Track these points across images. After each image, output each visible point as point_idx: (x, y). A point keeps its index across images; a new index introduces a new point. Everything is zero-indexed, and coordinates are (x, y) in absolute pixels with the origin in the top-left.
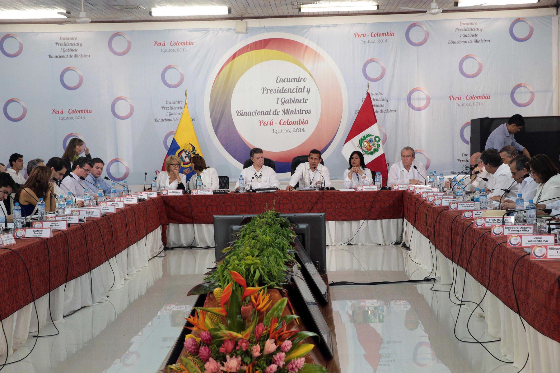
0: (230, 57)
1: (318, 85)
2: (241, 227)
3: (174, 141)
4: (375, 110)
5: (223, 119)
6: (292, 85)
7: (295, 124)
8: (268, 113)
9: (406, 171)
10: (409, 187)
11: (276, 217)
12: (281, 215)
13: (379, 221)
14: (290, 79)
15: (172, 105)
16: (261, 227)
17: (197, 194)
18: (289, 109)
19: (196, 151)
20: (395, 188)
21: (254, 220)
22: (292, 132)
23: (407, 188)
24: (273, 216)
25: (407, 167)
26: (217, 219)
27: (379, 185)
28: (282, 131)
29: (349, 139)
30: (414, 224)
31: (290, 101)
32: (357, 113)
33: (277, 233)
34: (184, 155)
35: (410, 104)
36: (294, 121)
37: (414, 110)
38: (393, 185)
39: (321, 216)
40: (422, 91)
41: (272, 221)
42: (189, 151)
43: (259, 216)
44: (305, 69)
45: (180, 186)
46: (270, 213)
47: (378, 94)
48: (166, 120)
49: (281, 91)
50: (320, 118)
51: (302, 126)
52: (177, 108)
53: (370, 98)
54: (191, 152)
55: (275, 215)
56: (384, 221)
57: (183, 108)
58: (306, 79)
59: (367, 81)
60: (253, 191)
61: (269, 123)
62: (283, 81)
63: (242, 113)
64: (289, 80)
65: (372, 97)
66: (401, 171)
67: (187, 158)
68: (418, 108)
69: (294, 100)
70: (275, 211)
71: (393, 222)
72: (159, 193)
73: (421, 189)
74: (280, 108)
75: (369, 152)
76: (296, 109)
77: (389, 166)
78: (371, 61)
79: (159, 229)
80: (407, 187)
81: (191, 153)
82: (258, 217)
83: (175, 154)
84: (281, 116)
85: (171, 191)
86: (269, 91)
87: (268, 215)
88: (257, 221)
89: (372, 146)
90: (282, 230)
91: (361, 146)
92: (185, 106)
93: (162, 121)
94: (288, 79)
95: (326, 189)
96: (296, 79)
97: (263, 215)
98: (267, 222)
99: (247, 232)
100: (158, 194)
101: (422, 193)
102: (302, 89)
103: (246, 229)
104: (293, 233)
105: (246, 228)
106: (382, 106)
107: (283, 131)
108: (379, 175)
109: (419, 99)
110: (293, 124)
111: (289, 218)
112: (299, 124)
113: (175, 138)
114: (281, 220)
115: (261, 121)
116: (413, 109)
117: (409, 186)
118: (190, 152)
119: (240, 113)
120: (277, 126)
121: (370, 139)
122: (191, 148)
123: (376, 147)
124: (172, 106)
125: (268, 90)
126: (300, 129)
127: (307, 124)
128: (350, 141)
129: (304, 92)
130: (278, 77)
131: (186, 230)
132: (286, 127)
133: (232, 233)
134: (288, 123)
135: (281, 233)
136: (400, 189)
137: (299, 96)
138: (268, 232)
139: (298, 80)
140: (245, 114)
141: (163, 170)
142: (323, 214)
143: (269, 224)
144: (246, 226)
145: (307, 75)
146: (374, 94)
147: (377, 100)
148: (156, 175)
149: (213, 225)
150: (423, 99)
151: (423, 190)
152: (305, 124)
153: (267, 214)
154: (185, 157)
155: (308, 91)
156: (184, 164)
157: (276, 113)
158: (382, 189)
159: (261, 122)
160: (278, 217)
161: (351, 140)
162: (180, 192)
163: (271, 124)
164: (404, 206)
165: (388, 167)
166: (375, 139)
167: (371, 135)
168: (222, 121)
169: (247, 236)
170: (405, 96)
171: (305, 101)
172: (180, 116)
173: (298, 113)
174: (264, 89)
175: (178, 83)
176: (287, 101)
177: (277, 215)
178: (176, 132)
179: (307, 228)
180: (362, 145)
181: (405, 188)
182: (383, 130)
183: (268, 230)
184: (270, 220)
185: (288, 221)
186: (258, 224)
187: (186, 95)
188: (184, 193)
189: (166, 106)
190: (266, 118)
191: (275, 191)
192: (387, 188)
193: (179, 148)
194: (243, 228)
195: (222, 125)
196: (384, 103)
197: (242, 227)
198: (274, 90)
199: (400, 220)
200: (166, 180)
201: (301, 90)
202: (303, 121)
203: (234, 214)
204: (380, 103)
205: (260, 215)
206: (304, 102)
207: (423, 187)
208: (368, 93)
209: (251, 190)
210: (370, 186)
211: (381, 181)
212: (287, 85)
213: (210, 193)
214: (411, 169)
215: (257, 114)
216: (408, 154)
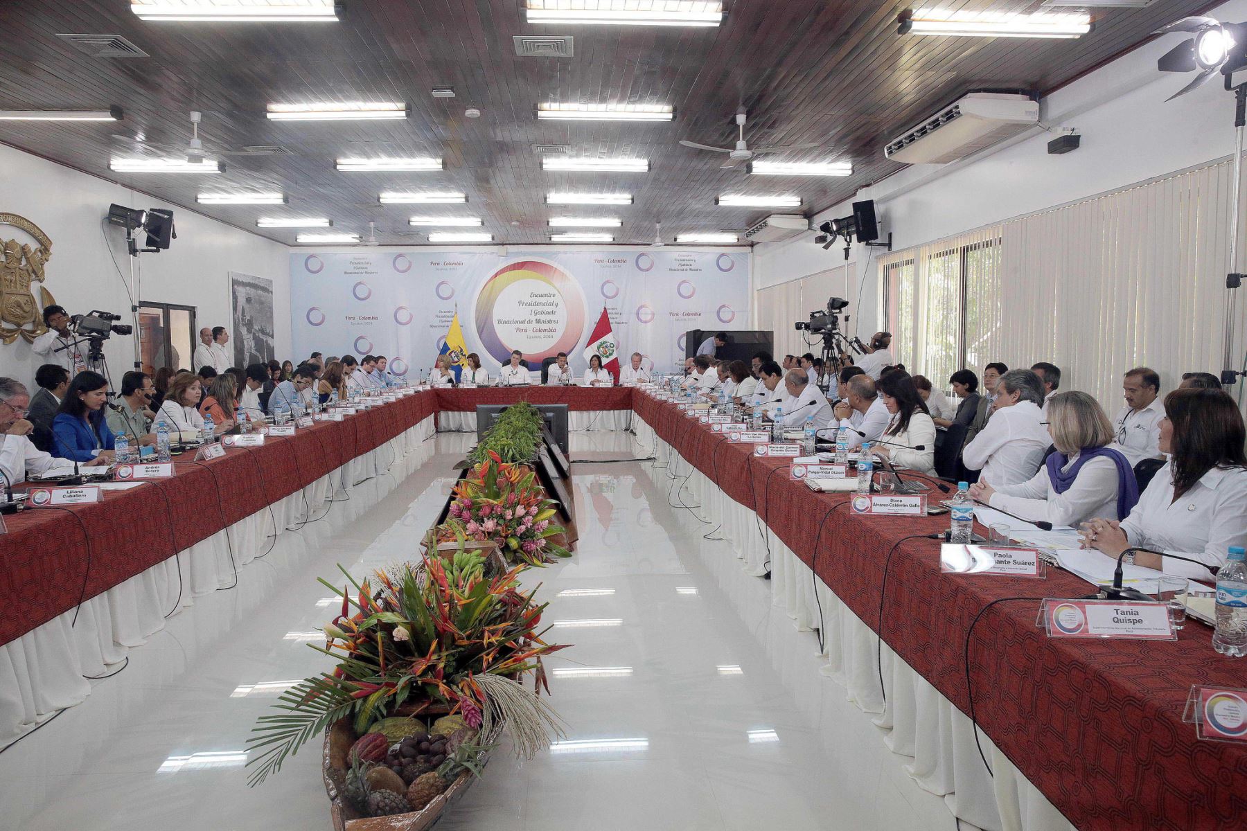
0: (493, 276)
1: (565, 301)
2: (499, 414)
3: (445, 344)
4: (610, 322)
6: (544, 300)
7: (546, 332)
8: (523, 322)
9: (634, 372)
10: (636, 385)
12: (532, 405)
13: (612, 412)
14: (542, 294)
16: (515, 415)
17: (464, 388)
18: (540, 319)
19: (463, 352)
20: (625, 385)
21: (510, 410)
22: (543, 338)
24: (525, 406)
25: (636, 369)
26: (480, 408)
29: (589, 344)
30: (640, 415)
31: (541, 313)
32: (595, 324)
33: (528, 420)
34: (453, 355)
35: (638, 317)
36: (544, 329)
37: (642, 322)
38: (623, 383)
39: (565, 407)
40: (648, 308)
41: (524, 410)
42: (458, 352)
44: (555, 288)
45: (450, 381)
46: (523, 404)
47: (613, 309)
48: (439, 327)
49: (534, 305)
50: (565, 328)
52: (448, 317)
55: (527, 406)
58: (555, 295)
59: (604, 298)
61: (524, 331)
62: (536, 296)
63: (502, 321)
64: (541, 296)
65: (608, 311)
66: (630, 372)
67: (456, 358)
68: (645, 321)
70: (527, 402)
71: (623, 412)
74: (533, 318)
75: (605, 355)
76: (546, 320)
78: (608, 282)
79: (433, 415)
81: (459, 354)
82: (513, 407)
84: (534, 325)
87: (521, 405)
88: (512, 410)
89: (608, 351)
90: (533, 417)
91: (599, 350)
92: (455, 315)
93: (436, 327)
96: (546, 295)
97: (517, 406)
98: (520, 411)
99: (504, 418)
103: (503, 416)
104: (541, 420)
106: (616, 318)
107: (536, 337)
109: (646, 314)
110: (544, 332)
111: (538, 408)
112: (549, 331)
113: (446, 341)
114: (532, 409)
115: (517, 328)
116: (640, 321)
119: (500, 322)
120: (530, 333)
121: (606, 345)
122: (459, 350)
123: (611, 352)
124: (444, 315)
125: (523, 303)
126: (549, 336)
127: (556, 332)
129: (553, 305)
130: (533, 293)
131: (454, 417)
132: (538, 334)
133: (492, 420)
134: (540, 331)
135: (531, 420)
137: (549, 309)
138: (521, 419)
139: (548, 296)
140: (505, 322)
142: (566, 405)
143: (522, 413)
144: (503, 414)
145: (556, 292)
146: (610, 309)
147: (612, 314)
149: (476, 413)
150: (649, 314)
151: (647, 387)
152: (554, 332)
154: (454, 357)
155: (556, 305)
157: (530, 322)
160: (530, 407)
161: (591, 346)
162: (449, 386)
163: (526, 331)
164: (632, 400)
166: (610, 346)
167: (607, 342)
168: (485, 328)
169: (503, 422)
170: (635, 311)
171: (553, 313)
172: (451, 324)
173: (548, 323)
174: (520, 302)
175: (450, 296)
176: (539, 312)
178: (447, 337)
179: (553, 416)
182: (617, 339)
183: (520, 417)
184: (522, 410)
185: (538, 410)
186: (513, 412)
187: (456, 305)
189: (439, 314)
190: (522, 326)
193: (449, 349)
194: (500, 416)
195: (485, 331)
196: (618, 316)
198: (528, 303)
199: (629, 411)
200: (438, 375)
201: (550, 304)
202: (552, 329)
203: (494, 404)
204: (614, 316)
205: (515, 406)
208: (605, 308)
210: (604, 383)
212: (539, 300)
213: (474, 386)
214: (639, 370)
215: (514, 322)
216: (636, 358)
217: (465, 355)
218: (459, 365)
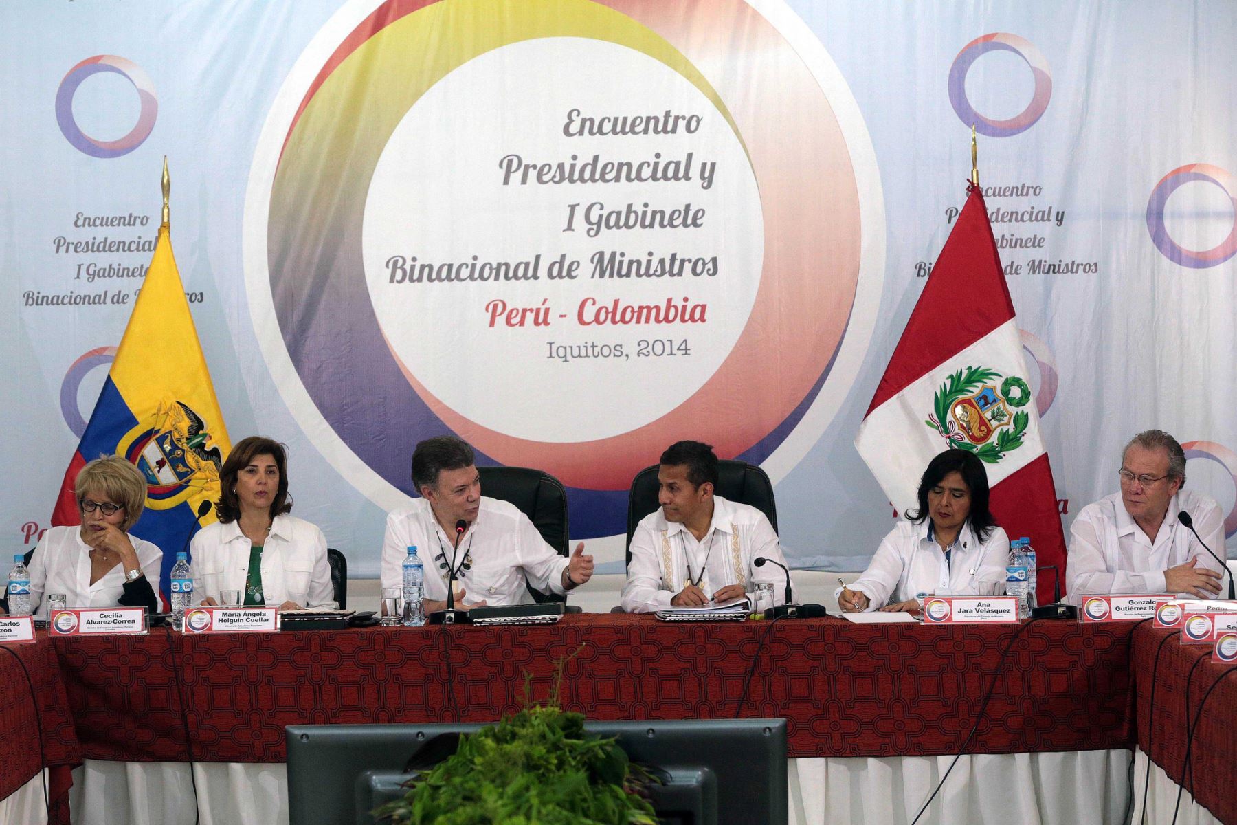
0: (363, 24)
1: (750, 149)
2: (408, 777)
3: (110, 392)
4: (1004, 263)
5: (324, 297)
6: (637, 149)
7: (647, 321)
8: (529, 271)
9: (1141, 537)
10: (1157, 608)
11: (567, 737)
12: (589, 727)
13: (1022, 759)
14: (625, 119)
15: (101, 233)
16: (501, 780)
17: (210, 629)
18: (622, 255)
19: (205, 436)
20: (1096, 610)
21: (471, 751)
22: (633, 356)
23: (1149, 614)
24: (554, 733)
26: (304, 740)
27: (1024, 596)
28: (590, 350)
29: (891, 384)
30: (1183, 776)
31: (626, 219)
32: (922, 272)
33: (572, 807)
34: (152, 452)
35: (1160, 238)
36: (641, 308)
37: (1180, 263)
38: (1085, 600)
39: (768, 734)
40: (1216, 183)
41: (549, 752)
42: (176, 435)
43: (493, 729)
44: (698, 80)
45: (135, 594)
46: (541, 716)
47: (1019, 191)
48: (76, 300)
49: (587, 175)
50: (759, 294)
51: (677, 331)
52: (123, 246)
53: (984, 209)
54: (184, 441)
55: (563, 729)
56: (1045, 758)
57: (152, 246)
58: (698, 121)
59: (969, 133)
60: (461, 617)
61: (530, 317)
62: (593, 127)
63: (413, 267)
64: (623, 127)
65: (991, 204)
66: (1119, 538)
67: (167, 469)
68: (1198, 253)
69: (645, 213)
70: (564, 708)
71: (1087, 763)
72: (41, 623)
73: (1212, 617)
74: (581, 247)
75: (979, 447)
76: (650, 254)
77: (1065, 511)
78: (988, 43)
79: (38, 786)
80: (1151, 608)
81: (186, 447)
82: (486, 736)
83: (112, 450)
84: (586, 284)
85: (95, 616)
86: (533, 174)
87: (533, 726)
88: (481, 750)
89: (994, 423)
90: (595, 793)
91: (943, 419)
92: (157, 239)
93: (57, 301)
94: (616, 119)
95: (792, 613)
96: (652, 122)
97: (509, 727)
98: (528, 756)
99: (442, 800)
100: (39, 626)
101: (1220, 635)
102: (678, 164)
103: (436, 788)
104: (641, 807)
105: (432, 781)
106: (1037, 243)
107: (595, 351)
108: (1023, 554)
109: (1201, 215)
110: (638, 321)
111: (626, 742)
112: (666, 319)
113: (115, 379)
114: (590, 750)
115: (495, 307)
116: (1172, 259)
117: (1159, 605)
118: (179, 440)
119: (402, 271)
120: (565, 331)
121: (985, 388)
122: (185, 424)
123: (1011, 428)
124: (100, 239)
125: (527, 167)
126: (667, 345)
127: (702, 319)
128: (893, 401)
129: (687, 178)
130: (575, 113)
131: (158, 792)
132: (609, 333)
133: (370, 808)
134: (616, 315)
135: (592, 809)
136: (1117, 616)
137: (668, 196)
138: (535, 801)
139: (665, 124)
140: (428, 273)
141: (59, 519)
142: (776, 723)
143: (536, 767)
144: (434, 776)
145: (701, 106)
146: (1000, 192)
147: (1015, 216)
148: (27, 541)
149: (282, 769)
150: (1218, 215)
151: (1221, 623)
152: (692, 319)
153: (524, 723)
154: (158, 463)
155: (707, 174)
156: (153, 495)
157: (563, 270)
158: (1037, 613)
159: (495, 310)
160: (578, 737)
161: (900, 393)
162: (133, 622)
163: (542, 318)
164: (1135, 696)
165: (1062, 515)
166: (1006, 393)
167: (987, 374)
168: (322, 305)
169: (441, 819)
170: (1137, 200)
171: (690, 218)
172: (137, 282)
173: (663, 273)
174: (509, 166)
175: (131, 135)
176: (614, 216)
177: (572, 729)
178: (117, 355)
179: (705, 785)
180: (949, 417)
181: (1139, 612)
182: (1044, 356)
183: (533, 792)
184: (540, 750)
185: (621, 754)
186: (490, 765)
187: (166, 188)
188: (152, 626)
189: (74, 235)
190: (519, 294)
191: (559, 617)
192: (1060, 610)
193: (131, 421)
194: (420, 785)
195: (320, 325)
196: (1046, 229)
197: (418, 779)
198: (554, 168)
199: (1118, 756)
200: (74, 564)
201: (676, 172)
202: (684, 307)
203: (374, 720)
204: (1025, 230)
205: (497, 728)
206: (689, 221)
207: (1219, 609)
208: (972, 184)
209: (452, 615)
210: (982, 602)
211: (1033, 579)
212: (614, 149)
213: (269, 623)
214: (1170, 529)
215: (479, 273)
216: (1152, 461)
217: (215, 453)
218: (184, 506)
